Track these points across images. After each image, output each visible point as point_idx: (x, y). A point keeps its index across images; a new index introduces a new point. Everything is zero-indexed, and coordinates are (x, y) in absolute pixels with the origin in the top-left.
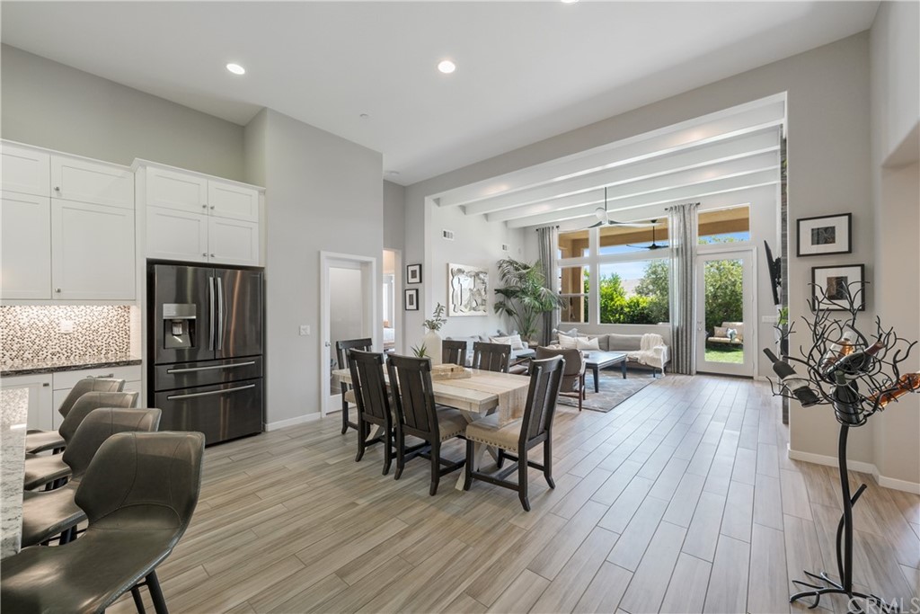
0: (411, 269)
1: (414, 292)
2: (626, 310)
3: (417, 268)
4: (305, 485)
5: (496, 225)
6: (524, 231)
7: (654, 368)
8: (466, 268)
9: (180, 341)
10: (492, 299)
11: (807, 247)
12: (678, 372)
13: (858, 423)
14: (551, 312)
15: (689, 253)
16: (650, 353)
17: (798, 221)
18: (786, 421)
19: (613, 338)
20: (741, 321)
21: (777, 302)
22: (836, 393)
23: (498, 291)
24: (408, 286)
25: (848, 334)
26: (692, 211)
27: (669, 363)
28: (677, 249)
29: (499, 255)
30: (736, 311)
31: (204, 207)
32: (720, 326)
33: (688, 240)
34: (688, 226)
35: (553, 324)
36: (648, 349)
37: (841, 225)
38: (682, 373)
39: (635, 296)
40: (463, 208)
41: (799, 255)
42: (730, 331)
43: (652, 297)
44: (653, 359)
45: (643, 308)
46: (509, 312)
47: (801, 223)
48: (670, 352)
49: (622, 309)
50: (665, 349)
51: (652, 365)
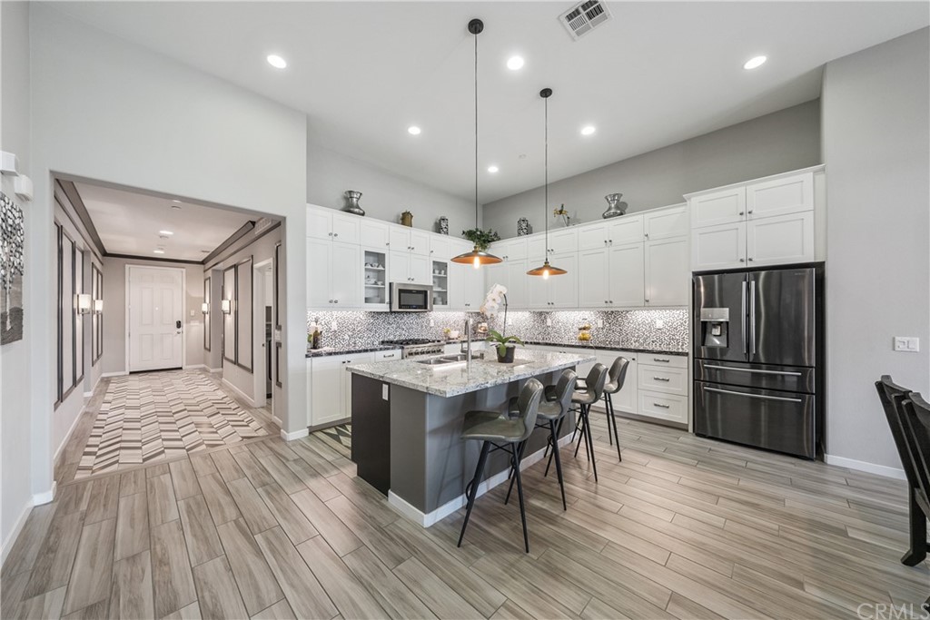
4: (777, 527)
9: (718, 342)
31: (741, 214)
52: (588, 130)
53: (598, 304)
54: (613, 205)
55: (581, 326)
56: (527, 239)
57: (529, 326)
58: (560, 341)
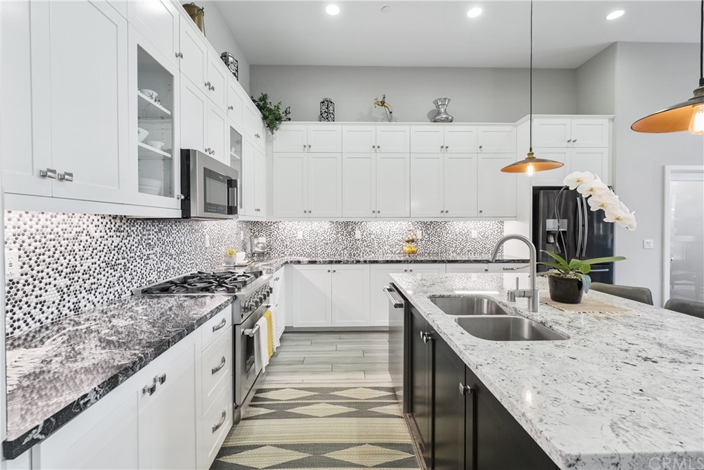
31: (568, 141)
52: (475, 12)
53: (432, 214)
54: (443, 110)
55: (407, 239)
56: (340, 126)
57: (330, 240)
58: (371, 257)
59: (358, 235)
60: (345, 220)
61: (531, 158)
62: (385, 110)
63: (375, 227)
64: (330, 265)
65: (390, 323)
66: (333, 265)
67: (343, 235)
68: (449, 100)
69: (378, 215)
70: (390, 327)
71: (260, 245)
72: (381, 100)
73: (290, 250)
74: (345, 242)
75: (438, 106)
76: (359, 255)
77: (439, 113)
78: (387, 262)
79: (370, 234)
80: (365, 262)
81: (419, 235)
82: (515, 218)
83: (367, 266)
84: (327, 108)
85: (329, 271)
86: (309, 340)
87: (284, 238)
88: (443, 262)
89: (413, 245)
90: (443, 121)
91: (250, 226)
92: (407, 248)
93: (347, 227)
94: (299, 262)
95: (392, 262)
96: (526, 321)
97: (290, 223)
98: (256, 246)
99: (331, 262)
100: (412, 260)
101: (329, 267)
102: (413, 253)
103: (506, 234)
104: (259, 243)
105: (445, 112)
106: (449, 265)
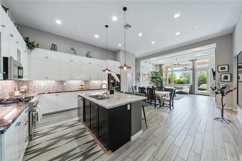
0: (137, 74)
1: (138, 78)
2: (177, 81)
3: (139, 74)
5: (151, 65)
6: (156, 65)
7: (186, 93)
8: (146, 73)
10: (150, 79)
11: (220, 70)
12: (192, 94)
13: (224, 96)
14: (162, 82)
15: (194, 69)
16: (185, 90)
17: (218, 66)
18: (216, 102)
19: (177, 87)
20: (206, 84)
21: (214, 80)
22: (221, 92)
23: (151, 77)
24: (136, 77)
25: (223, 84)
26: (195, 61)
27: (190, 92)
28: (192, 69)
29: (152, 70)
30: (205, 81)
31: (114, 66)
32: (201, 85)
33: (194, 67)
34: (194, 64)
35: (163, 84)
36: (185, 89)
37: (226, 67)
38: (193, 94)
39: (179, 78)
40: (145, 62)
41: (218, 72)
42: (204, 86)
43: (183, 78)
44: (186, 91)
45: (181, 81)
46: (153, 82)
47: (219, 66)
48: (190, 90)
49: (176, 81)
50: (189, 89)
51: (186, 92)
52: (97, 36)
53: (87, 79)
54: (89, 55)
55: (80, 85)
56: (59, 53)
57: (55, 86)
58: (70, 90)
59: (65, 84)
60: (61, 80)
61: (107, 69)
62: (74, 51)
63: (71, 82)
64: (56, 93)
65: (78, 106)
66: (57, 93)
67: (60, 84)
68: (91, 53)
69: (72, 79)
70: (78, 107)
71: (24, 89)
72: (73, 48)
73: (38, 90)
74: (61, 86)
75: (88, 53)
76: (66, 90)
77: (88, 55)
78: (75, 91)
79: (69, 84)
80: (69, 91)
81: (83, 84)
82: (105, 80)
83: (69, 92)
84: (54, 47)
85: (56, 95)
86: (49, 116)
87: (35, 86)
88: (90, 90)
89: (82, 86)
90: (89, 57)
91: (17, 82)
92: (80, 87)
93: (61, 82)
94: (44, 93)
95: (77, 91)
96: (106, 97)
97: (38, 81)
98: (22, 89)
99: (57, 92)
100: (82, 90)
101: (56, 94)
102: (82, 88)
103: (103, 83)
104: (23, 88)
105: (90, 55)
106: (91, 91)
